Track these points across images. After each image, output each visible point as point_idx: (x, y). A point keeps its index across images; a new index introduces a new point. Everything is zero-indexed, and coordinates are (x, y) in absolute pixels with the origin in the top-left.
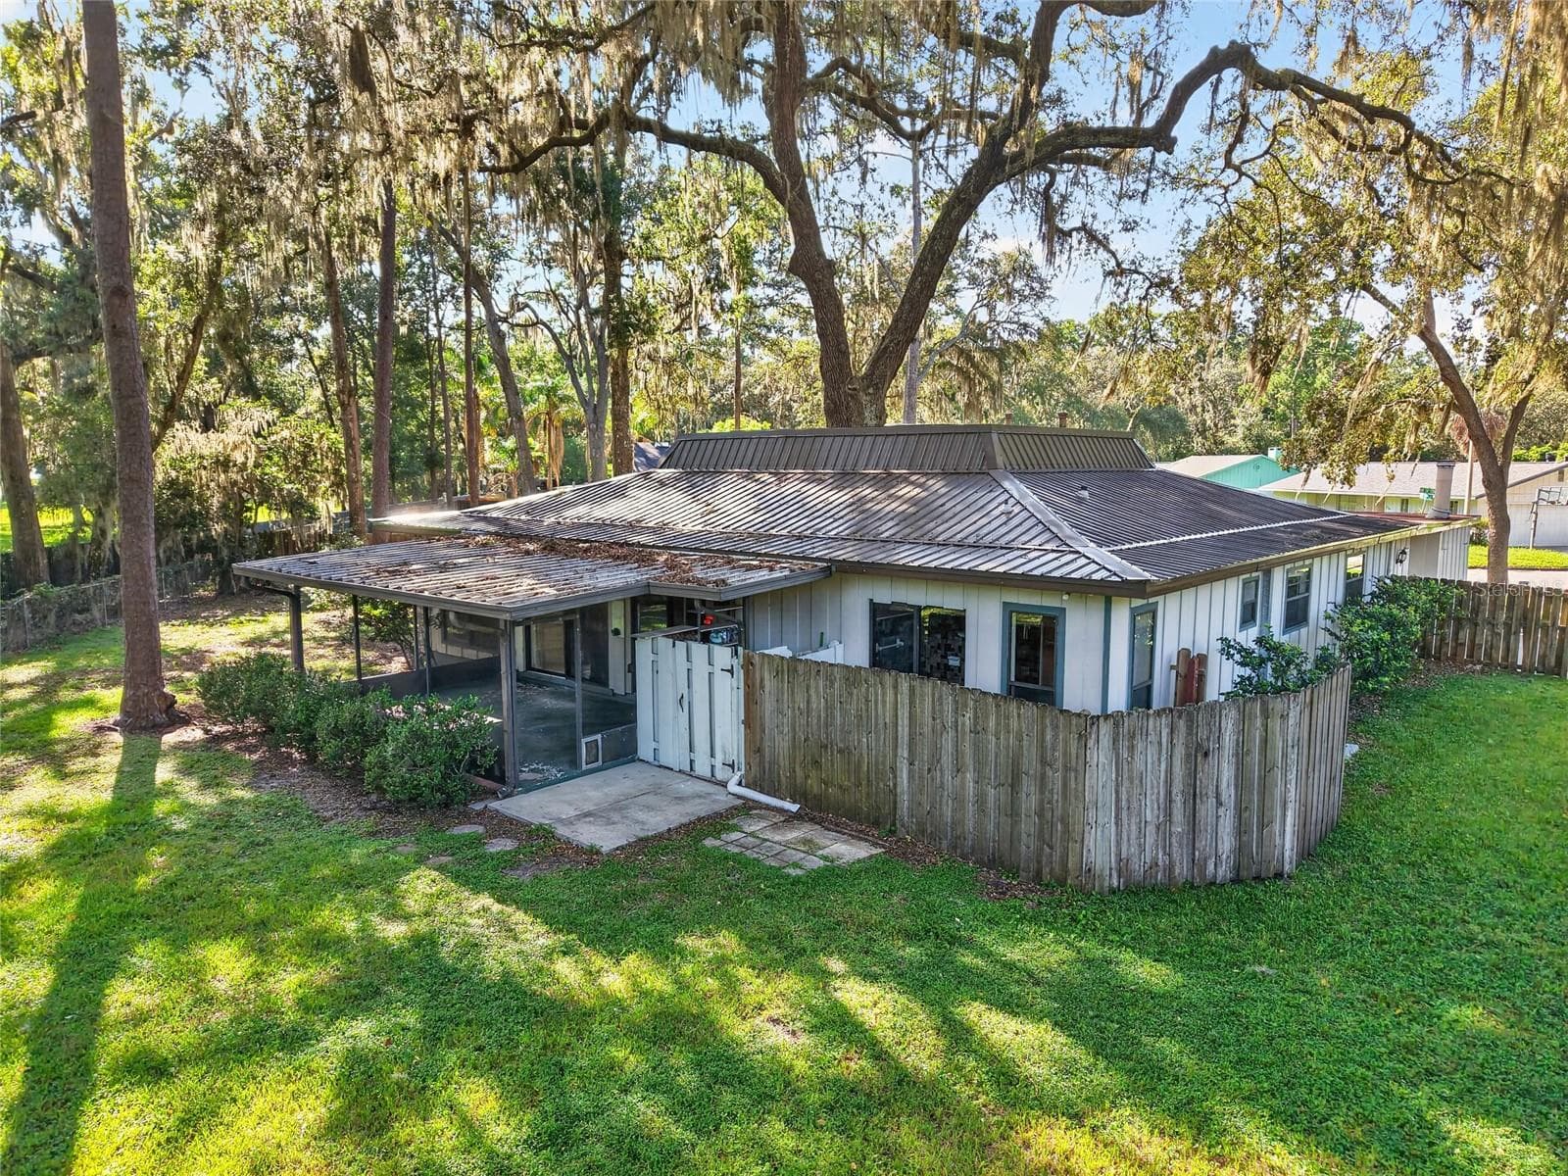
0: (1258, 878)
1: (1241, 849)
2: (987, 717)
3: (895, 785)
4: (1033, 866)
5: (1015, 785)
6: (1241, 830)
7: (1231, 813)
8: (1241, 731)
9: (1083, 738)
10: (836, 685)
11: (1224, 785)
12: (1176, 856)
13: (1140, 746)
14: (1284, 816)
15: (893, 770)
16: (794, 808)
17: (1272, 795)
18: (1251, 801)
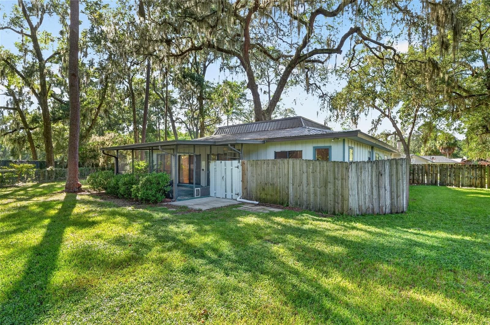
0: (397, 213)
1: (392, 204)
2: (317, 168)
3: (288, 192)
4: (333, 210)
5: (326, 186)
6: (392, 199)
7: (389, 193)
8: (391, 169)
9: (347, 169)
10: (270, 166)
11: (386, 185)
12: (375, 205)
13: (363, 172)
14: (403, 194)
15: (288, 188)
16: (257, 203)
17: (400, 188)
18: (394, 190)
